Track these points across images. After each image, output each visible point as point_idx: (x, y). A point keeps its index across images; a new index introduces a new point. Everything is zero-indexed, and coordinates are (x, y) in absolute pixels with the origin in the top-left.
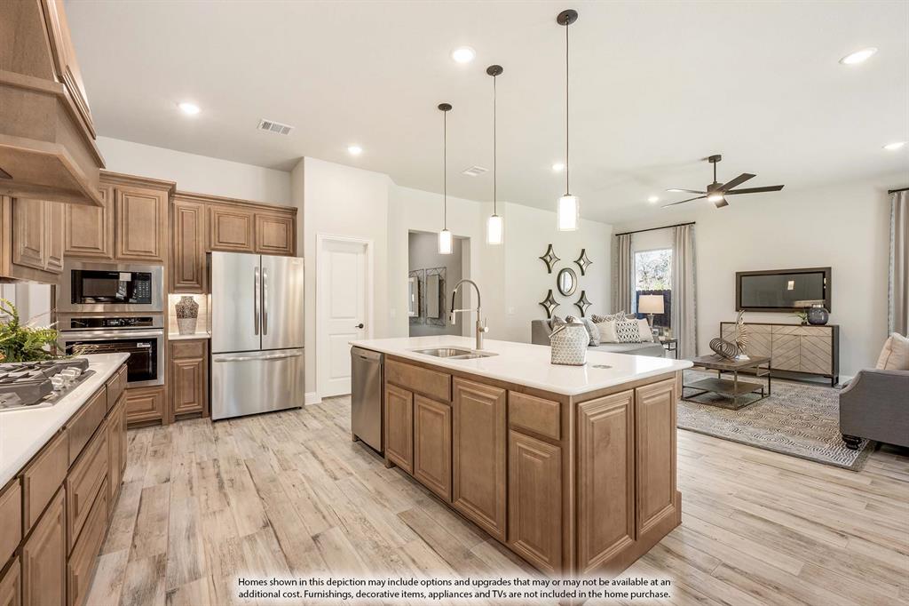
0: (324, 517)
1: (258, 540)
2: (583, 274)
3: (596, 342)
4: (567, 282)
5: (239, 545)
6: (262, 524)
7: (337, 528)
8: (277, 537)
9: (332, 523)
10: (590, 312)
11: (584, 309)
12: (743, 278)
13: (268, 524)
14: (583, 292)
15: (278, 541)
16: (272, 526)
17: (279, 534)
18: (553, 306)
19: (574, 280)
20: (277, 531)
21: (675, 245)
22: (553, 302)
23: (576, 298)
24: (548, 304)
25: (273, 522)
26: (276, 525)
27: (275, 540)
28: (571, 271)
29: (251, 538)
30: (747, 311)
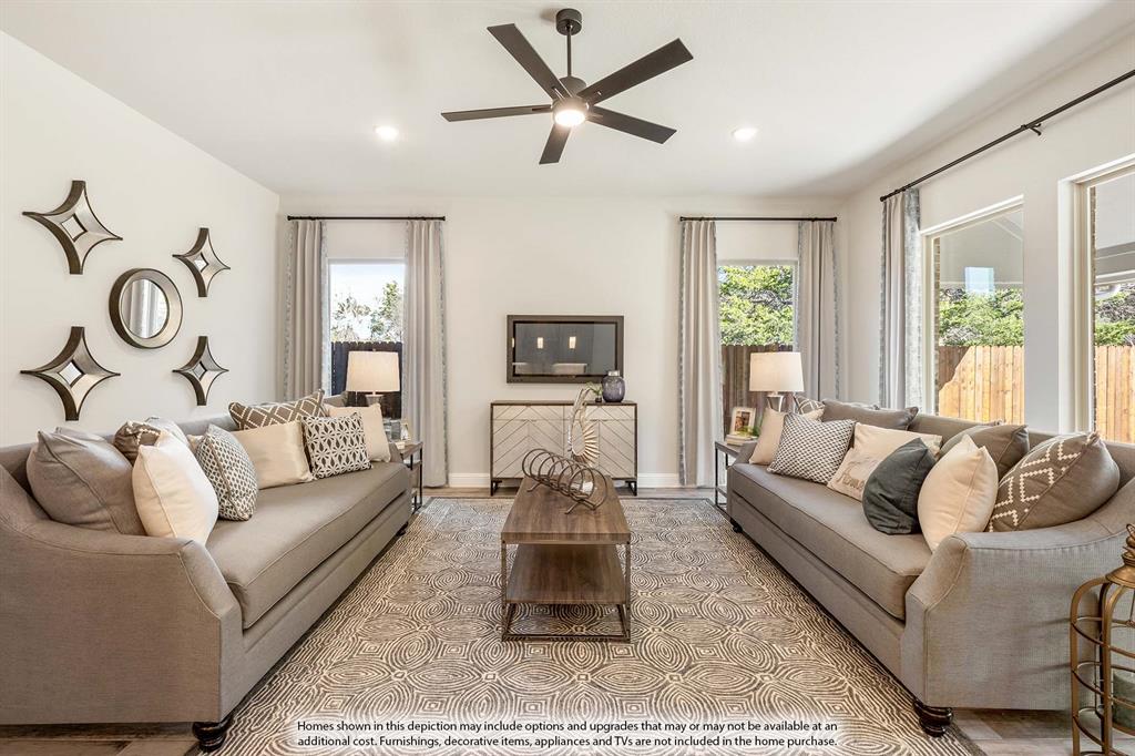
2: (202, 292)
3: (242, 505)
4: (151, 310)
10: (223, 395)
11: (204, 384)
12: (517, 325)
14: (203, 342)
18: (89, 380)
19: (175, 307)
21: (409, 255)
22: (88, 366)
23: (182, 353)
24: (69, 373)
28: (160, 280)
30: (522, 381)
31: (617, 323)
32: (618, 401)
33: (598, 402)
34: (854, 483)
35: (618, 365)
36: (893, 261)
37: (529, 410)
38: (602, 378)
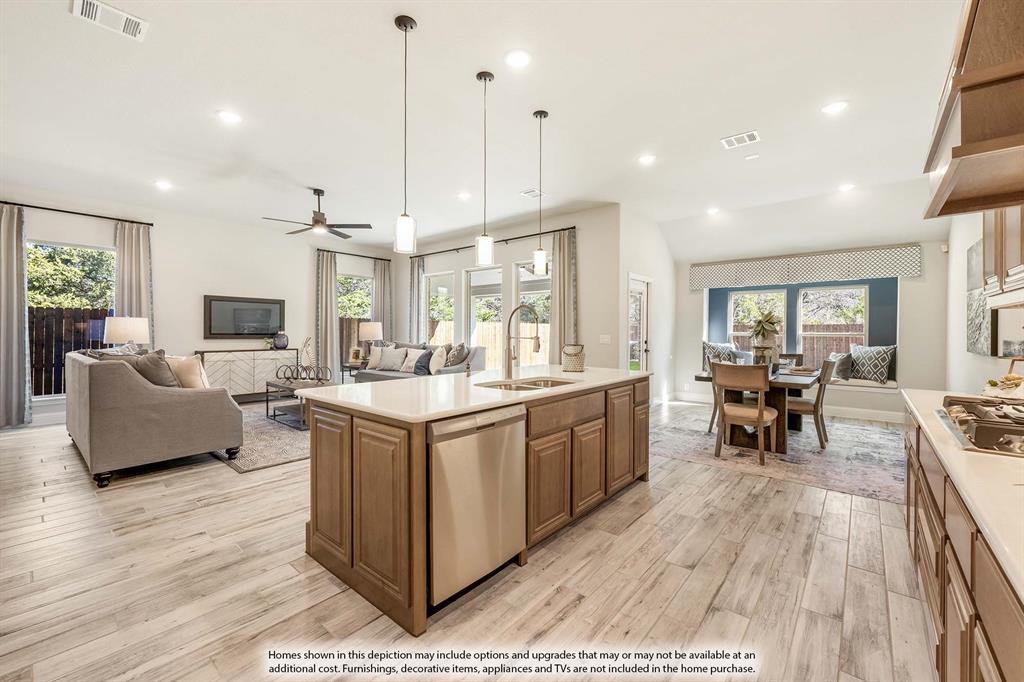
0: (662, 574)
1: (736, 601)
5: (756, 611)
6: (718, 615)
7: (667, 559)
8: (718, 591)
9: (664, 565)
12: (213, 302)
13: (711, 609)
15: (721, 586)
16: (711, 604)
17: (714, 592)
20: (712, 595)
25: (706, 607)
26: (707, 602)
27: (723, 590)
29: (741, 610)
30: (217, 338)
31: (281, 303)
32: (284, 348)
33: (271, 349)
34: (410, 367)
35: (282, 327)
36: (414, 284)
37: (230, 354)
38: (273, 335)
